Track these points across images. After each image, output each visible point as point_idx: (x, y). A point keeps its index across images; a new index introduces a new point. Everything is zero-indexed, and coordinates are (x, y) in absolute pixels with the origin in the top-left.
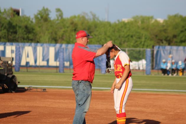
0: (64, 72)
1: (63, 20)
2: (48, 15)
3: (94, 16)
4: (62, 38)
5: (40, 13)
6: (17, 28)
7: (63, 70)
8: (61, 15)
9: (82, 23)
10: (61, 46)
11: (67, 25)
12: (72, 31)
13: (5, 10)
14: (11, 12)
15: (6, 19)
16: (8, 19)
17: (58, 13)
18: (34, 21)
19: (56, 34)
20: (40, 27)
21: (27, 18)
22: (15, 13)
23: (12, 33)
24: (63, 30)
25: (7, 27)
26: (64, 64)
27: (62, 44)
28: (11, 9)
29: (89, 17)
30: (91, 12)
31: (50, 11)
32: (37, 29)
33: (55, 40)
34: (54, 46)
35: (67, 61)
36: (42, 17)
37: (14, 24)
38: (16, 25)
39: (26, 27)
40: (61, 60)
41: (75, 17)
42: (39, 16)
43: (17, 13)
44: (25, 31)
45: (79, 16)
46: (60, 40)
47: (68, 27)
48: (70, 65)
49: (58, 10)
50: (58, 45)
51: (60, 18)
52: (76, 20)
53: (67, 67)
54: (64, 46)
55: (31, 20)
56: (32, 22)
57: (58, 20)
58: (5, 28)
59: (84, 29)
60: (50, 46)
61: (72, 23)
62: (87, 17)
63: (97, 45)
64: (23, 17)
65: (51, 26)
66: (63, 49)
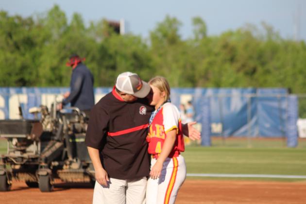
0: (211, 145)
1: (207, 41)
2: (176, 30)
3: (270, 30)
4: (206, 77)
5: (161, 28)
6: (118, 59)
7: (210, 141)
8: (203, 32)
9: (246, 46)
10: (204, 93)
11: (216, 50)
12: (224, 61)
13: (92, 24)
14: (103, 27)
15: (94, 41)
16: (99, 41)
17: (198, 27)
18: (149, 43)
19: (193, 68)
20: (161, 55)
21: (135, 38)
22: (112, 29)
23: (107, 68)
24: (207, 60)
25: (98, 56)
26: (210, 129)
27: (205, 88)
28: (105, 22)
29: (260, 33)
30: (263, 23)
31: (181, 24)
32: (156, 60)
33: (191, 81)
34: (192, 93)
35: (217, 122)
36: (165, 35)
37: (111, 51)
38: (116, 53)
39: (135, 56)
40: (205, 120)
41: (231, 34)
42: (160, 35)
43: (116, 28)
44: (132, 65)
45: (239, 32)
46: (201, 81)
47: (216, 55)
48: (224, 129)
49: (198, 21)
50: (198, 91)
51: (200, 37)
52: (233, 40)
53: (216, 135)
54: (210, 92)
55: (143, 41)
56: (145, 46)
57: (197, 40)
58: (93, 59)
59: (251, 58)
60: (182, 92)
61: (225, 46)
62: (255, 34)
63: (276, 90)
64: (127, 36)
65: (184, 53)
66: (209, 98)
